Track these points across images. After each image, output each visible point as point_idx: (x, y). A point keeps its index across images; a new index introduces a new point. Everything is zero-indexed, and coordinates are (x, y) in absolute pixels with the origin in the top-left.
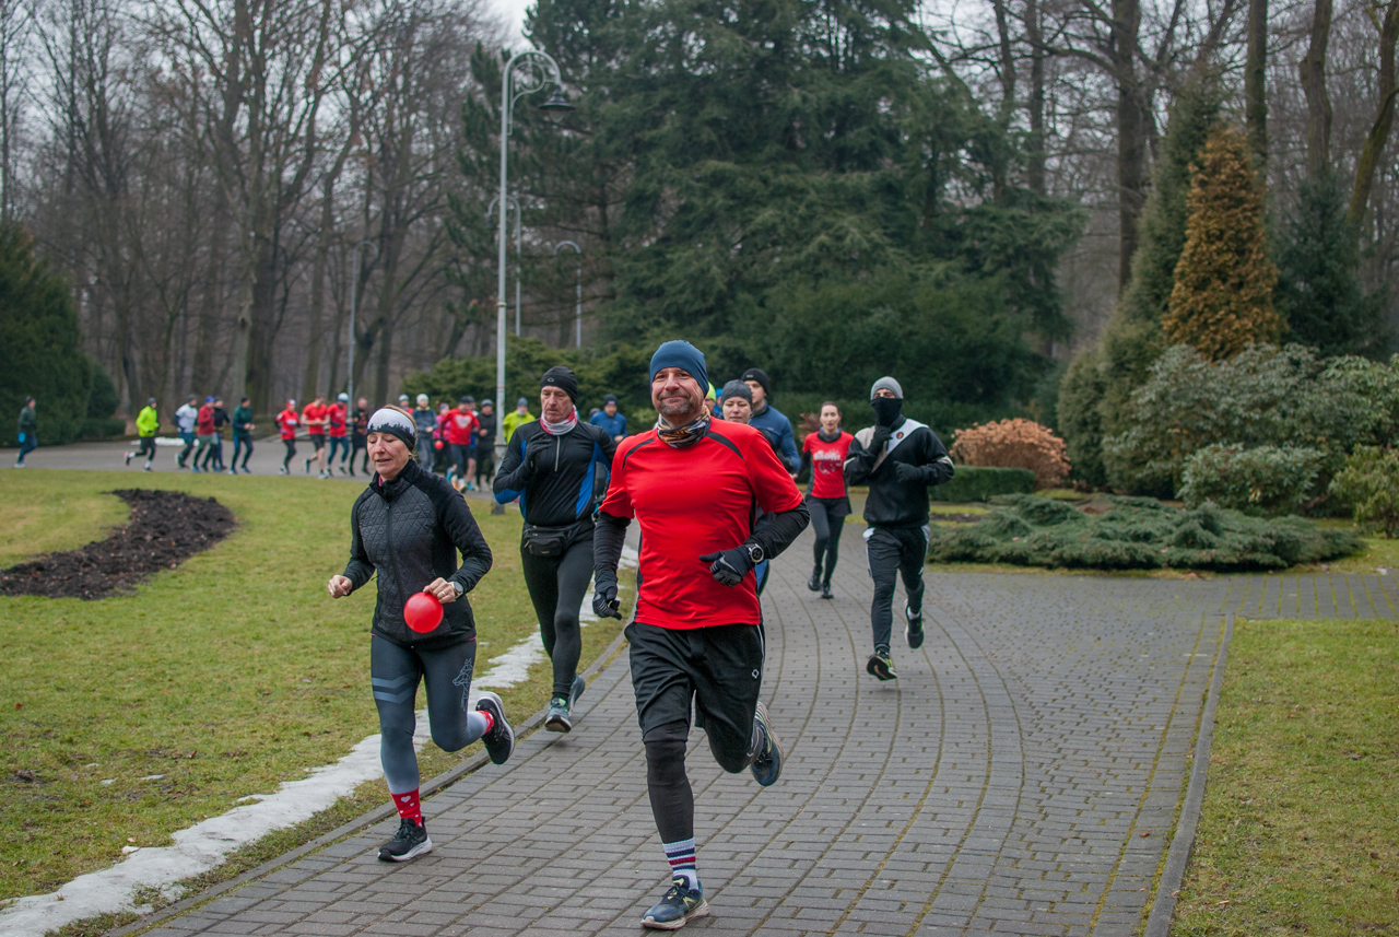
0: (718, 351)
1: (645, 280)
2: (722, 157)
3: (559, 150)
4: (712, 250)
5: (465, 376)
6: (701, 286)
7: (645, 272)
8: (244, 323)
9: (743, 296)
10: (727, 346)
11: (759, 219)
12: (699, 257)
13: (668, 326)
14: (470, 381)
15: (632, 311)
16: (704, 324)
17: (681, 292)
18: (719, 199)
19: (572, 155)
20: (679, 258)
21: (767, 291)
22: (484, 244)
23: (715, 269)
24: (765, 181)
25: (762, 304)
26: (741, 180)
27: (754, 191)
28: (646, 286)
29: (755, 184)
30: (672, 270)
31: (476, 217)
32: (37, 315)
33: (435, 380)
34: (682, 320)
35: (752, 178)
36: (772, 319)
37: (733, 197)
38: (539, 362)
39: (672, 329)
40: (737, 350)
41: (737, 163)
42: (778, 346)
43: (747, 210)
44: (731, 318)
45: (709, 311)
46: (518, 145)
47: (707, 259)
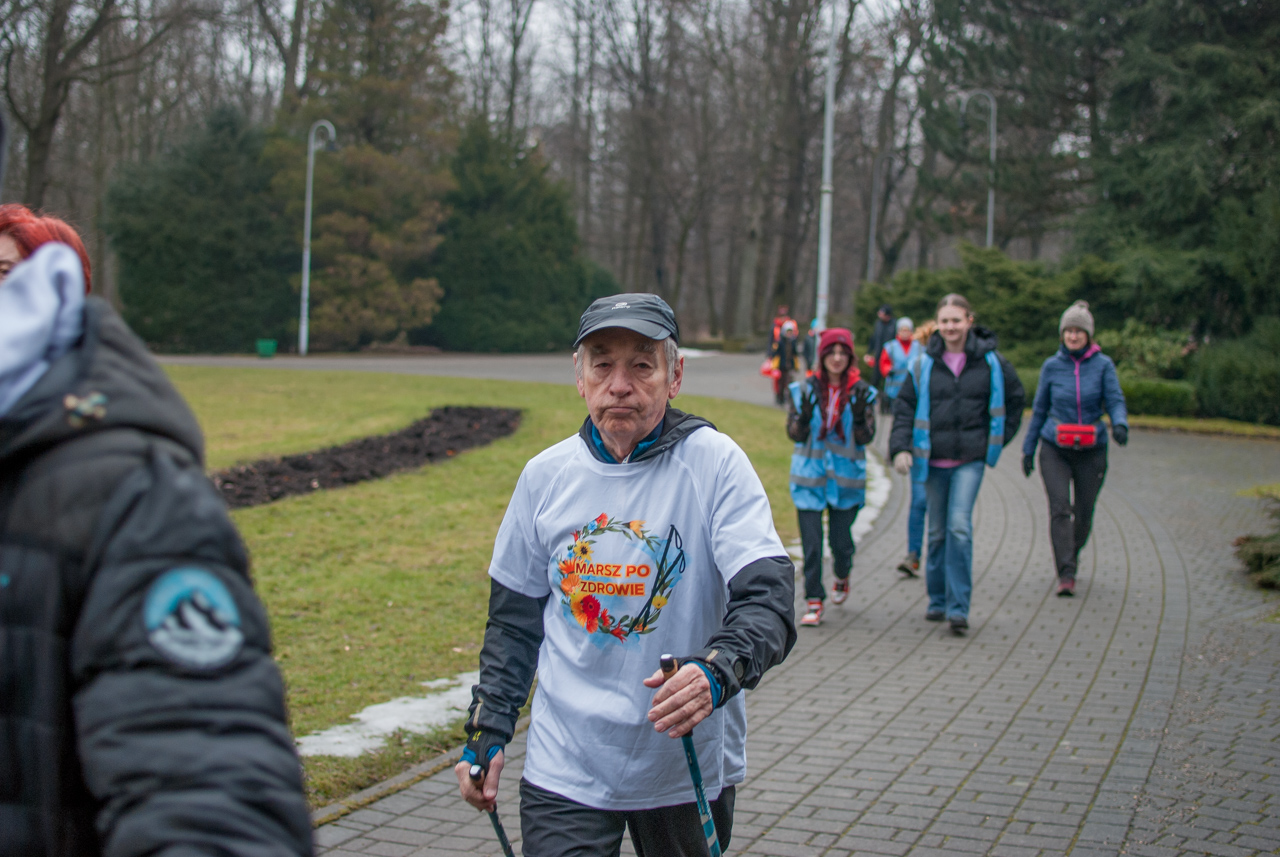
0: (1197, 267)
1: (1122, 183)
2: (1216, 39)
3: (1037, 38)
4: (1195, 147)
5: (917, 289)
6: (1181, 189)
7: (1124, 175)
8: (752, 235)
9: (1230, 202)
10: (1208, 260)
11: (1252, 112)
12: (1179, 156)
13: (1142, 235)
14: (920, 295)
15: (1106, 220)
16: (1186, 235)
17: (1157, 196)
18: (1206, 89)
19: (1050, 45)
20: (1155, 157)
21: (1257, 196)
22: (960, 146)
23: (1197, 170)
24: (1264, 69)
25: (1250, 212)
26: (1234, 69)
27: (1249, 80)
28: (1123, 190)
29: (1252, 71)
30: (1148, 172)
31: (947, 115)
32: (531, 220)
33: (888, 294)
34: (1162, 230)
35: (1247, 63)
36: (1258, 229)
37: (1225, 86)
38: (994, 274)
39: (1148, 241)
40: (1219, 267)
41: (1232, 46)
42: (1262, 260)
43: (1240, 101)
44: (1214, 228)
45: (1190, 221)
46: (996, 35)
47: (1188, 158)
